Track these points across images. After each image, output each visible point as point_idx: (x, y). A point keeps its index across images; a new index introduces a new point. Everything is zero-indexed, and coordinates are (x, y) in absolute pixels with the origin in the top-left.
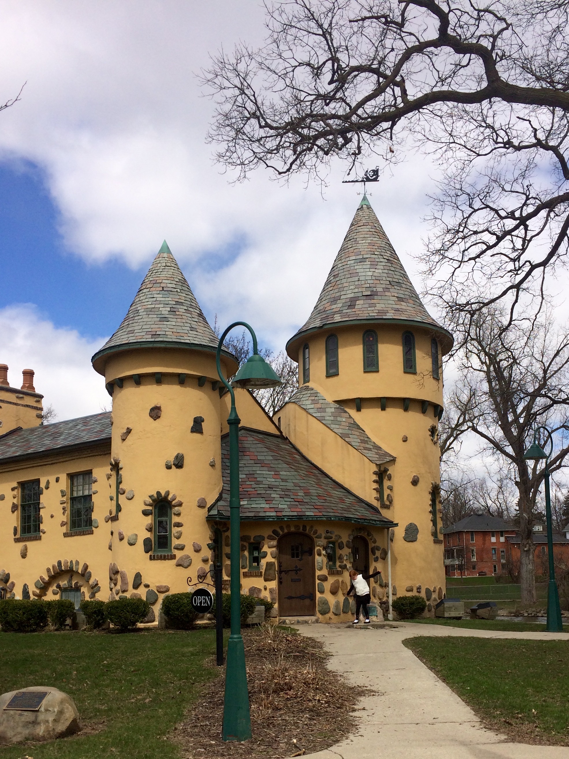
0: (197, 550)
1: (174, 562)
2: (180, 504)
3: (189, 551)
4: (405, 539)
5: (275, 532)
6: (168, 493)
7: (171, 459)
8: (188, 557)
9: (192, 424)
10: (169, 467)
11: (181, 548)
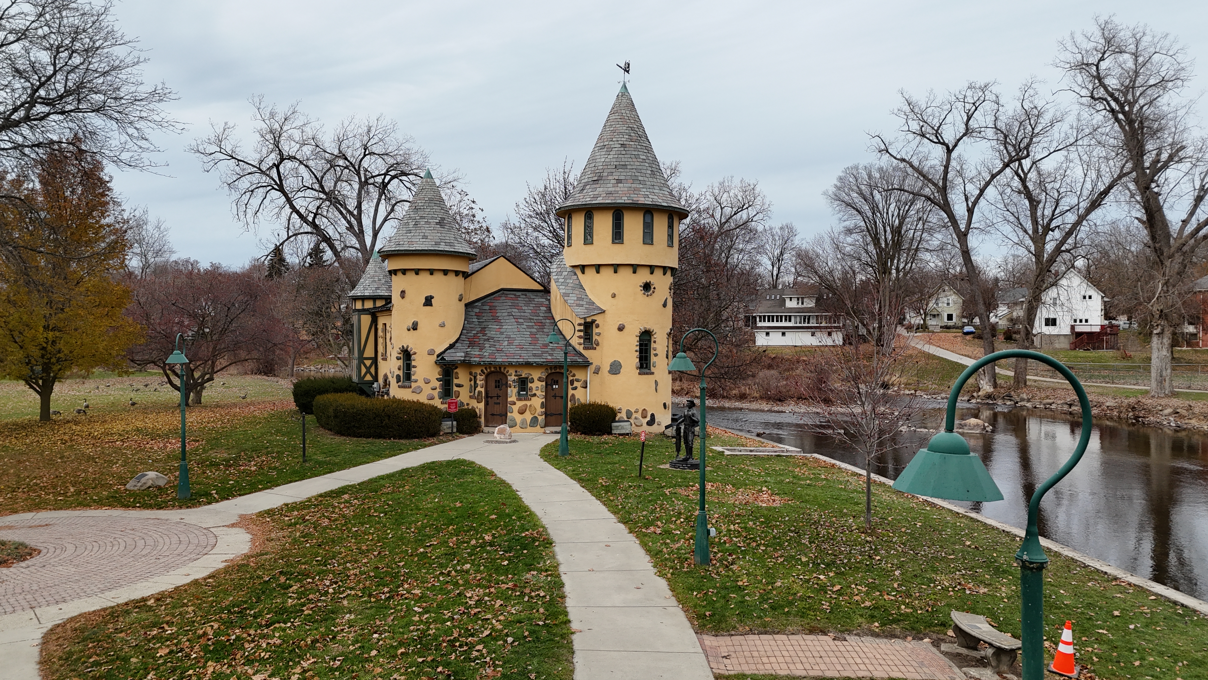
0: (427, 382)
1: (411, 390)
2: (415, 353)
3: (421, 383)
4: (609, 372)
5: (482, 371)
6: (408, 347)
7: (410, 325)
8: (419, 387)
9: (424, 301)
10: (409, 330)
11: (416, 381)
